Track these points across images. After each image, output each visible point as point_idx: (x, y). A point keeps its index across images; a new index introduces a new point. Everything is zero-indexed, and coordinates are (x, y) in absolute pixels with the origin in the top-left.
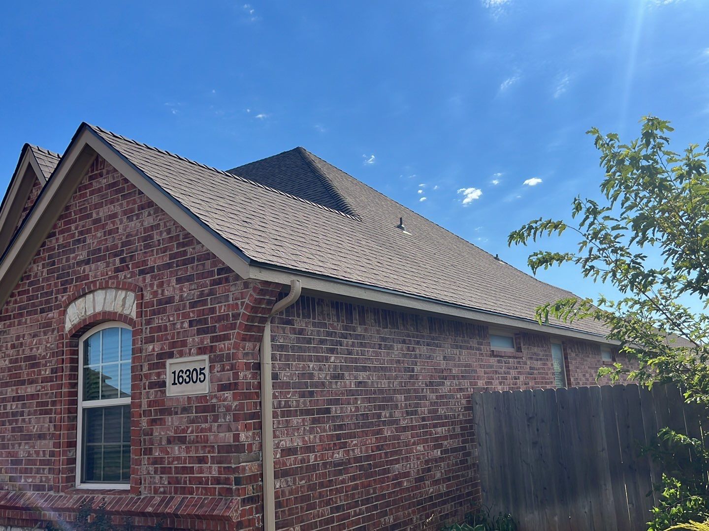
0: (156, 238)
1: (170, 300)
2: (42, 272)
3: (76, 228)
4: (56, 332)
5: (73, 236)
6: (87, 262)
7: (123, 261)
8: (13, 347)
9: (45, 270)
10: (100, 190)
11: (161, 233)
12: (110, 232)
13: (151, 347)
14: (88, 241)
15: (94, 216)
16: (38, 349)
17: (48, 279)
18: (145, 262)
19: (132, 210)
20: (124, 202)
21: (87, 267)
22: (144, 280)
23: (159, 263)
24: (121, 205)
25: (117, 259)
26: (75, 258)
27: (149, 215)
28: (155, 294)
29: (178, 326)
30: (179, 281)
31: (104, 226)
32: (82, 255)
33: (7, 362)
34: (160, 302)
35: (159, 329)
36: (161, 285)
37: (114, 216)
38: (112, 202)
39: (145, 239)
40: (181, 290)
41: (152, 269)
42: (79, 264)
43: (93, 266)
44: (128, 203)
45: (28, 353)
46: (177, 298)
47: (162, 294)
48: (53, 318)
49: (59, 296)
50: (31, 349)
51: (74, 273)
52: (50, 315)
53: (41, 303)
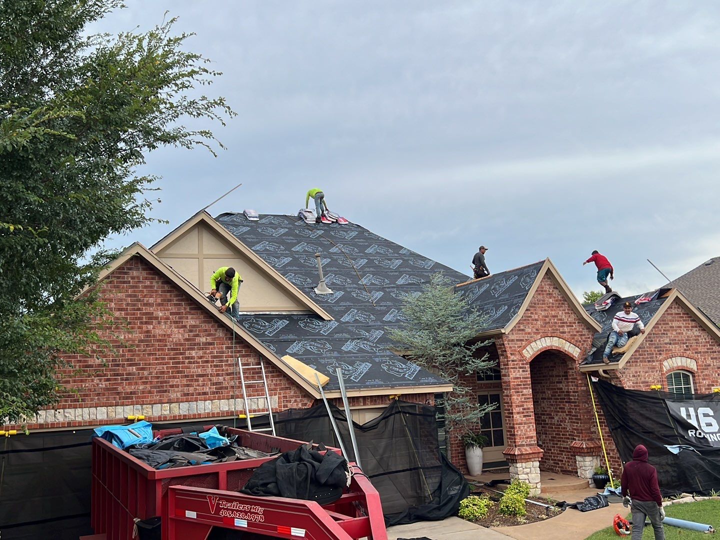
0: (700, 341)
1: (709, 365)
2: (646, 344)
3: (662, 328)
4: (658, 371)
5: (661, 331)
6: (670, 344)
7: (687, 346)
8: (634, 376)
9: (648, 343)
10: (672, 314)
11: (702, 339)
12: (679, 333)
13: (704, 382)
14: (669, 335)
15: (670, 325)
16: (649, 378)
17: (650, 348)
18: (697, 349)
19: (688, 327)
20: (684, 323)
21: (670, 346)
22: (698, 356)
23: (703, 350)
24: (683, 324)
25: (685, 345)
26: (663, 341)
27: (696, 331)
28: (703, 362)
29: (714, 375)
30: (712, 358)
31: (676, 330)
32: (667, 341)
33: (631, 383)
34: (705, 366)
35: (706, 375)
36: (705, 359)
37: (680, 327)
38: (678, 321)
39: (696, 340)
40: (713, 362)
41: (700, 352)
42: (666, 344)
43: (673, 346)
44: (686, 324)
45: (643, 379)
46: (712, 365)
47: (706, 362)
48: (656, 365)
49: (658, 356)
50: (645, 378)
51: (664, 347)
52: (654, 364)
53: (648, 358)
